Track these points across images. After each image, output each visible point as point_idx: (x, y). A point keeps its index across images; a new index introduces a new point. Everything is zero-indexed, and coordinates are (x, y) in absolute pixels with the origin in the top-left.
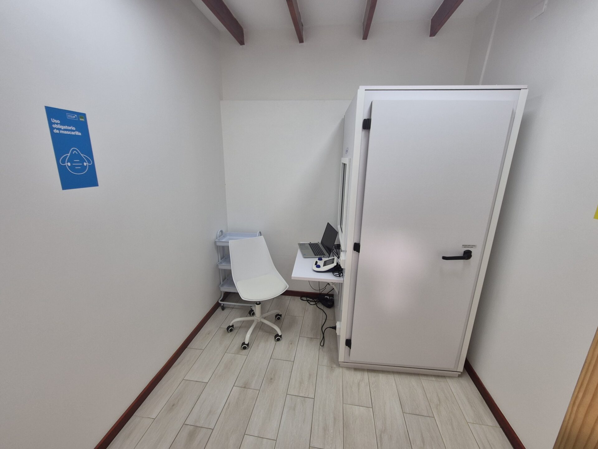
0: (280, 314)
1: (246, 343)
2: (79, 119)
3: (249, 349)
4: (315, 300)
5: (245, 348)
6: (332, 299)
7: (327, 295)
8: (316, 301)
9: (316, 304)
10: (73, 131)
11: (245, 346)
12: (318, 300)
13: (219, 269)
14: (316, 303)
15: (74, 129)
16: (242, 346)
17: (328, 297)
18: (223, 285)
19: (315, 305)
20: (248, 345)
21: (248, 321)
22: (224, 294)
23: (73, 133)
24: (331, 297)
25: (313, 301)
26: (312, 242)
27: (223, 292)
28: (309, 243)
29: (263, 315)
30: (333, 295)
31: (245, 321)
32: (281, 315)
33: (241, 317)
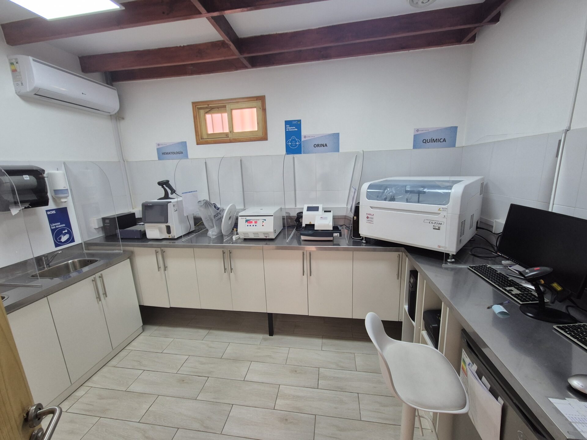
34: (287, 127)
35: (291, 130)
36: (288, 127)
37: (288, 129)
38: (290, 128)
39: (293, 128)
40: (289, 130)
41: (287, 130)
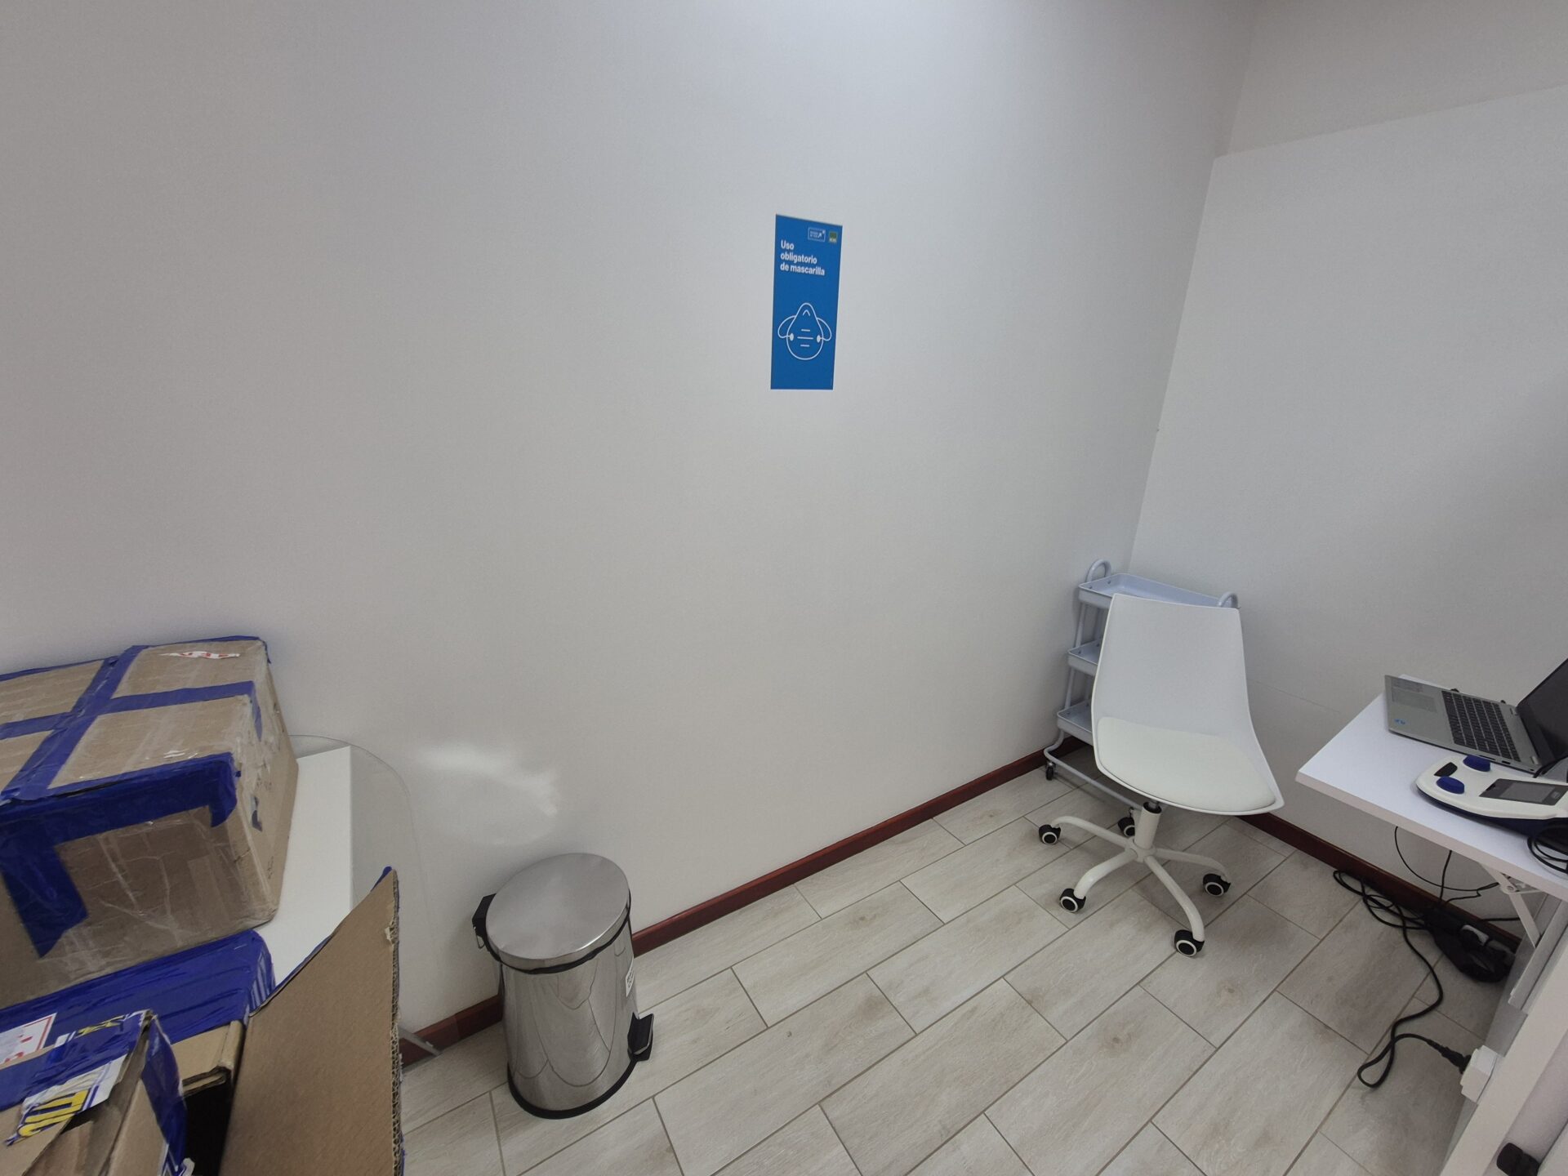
0: (1223, 879)
1: (1079, 894)
2: (827, 239)
3: (1081, 916)
4: (1406, 914)
5: (1068, 906)
6: (1504, 954)
7: (1483, 924)
8: (1411, 920)
9: (1404, 929)
10: (813, 266)
11: (1070, 902)
12: (1422, 922)
13: (1070, 668)
14: (1408, 925)
15: (814, 261)
16: (1063, 895)
17: (1483, 937)
18: (1068, 714)
19: (1398, 933)
20: (1081, 902)
21: (1107, 843)
22: (1064, 740)
23: (811, 271)
24: (1498, 940)
25: (1392, 912)
26: (1464, 691)
27: (1065, 733)
28: (1448, 689)
29: (1159, 850)
30: (1518, 944)
31: (1099, 838)
32: (1226, 885)
33: (1091, 821)
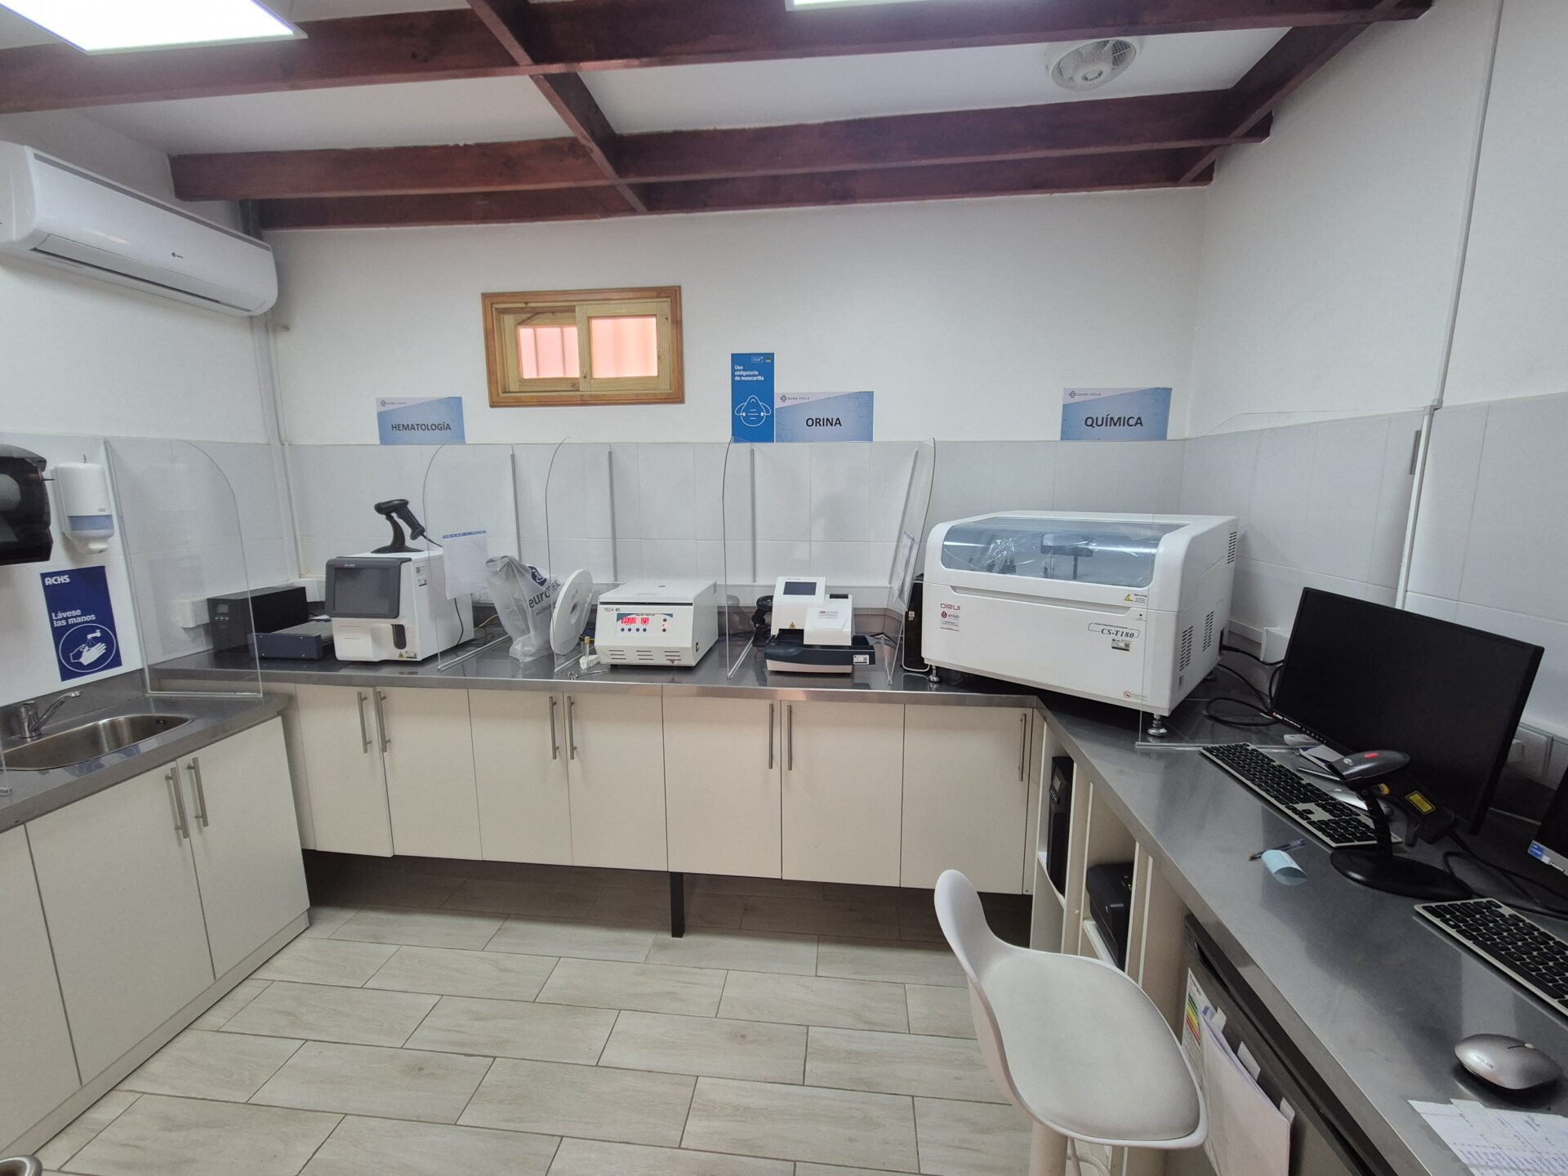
34: (737, 371)
35: (747, 379)
36: (740, 370)
37: (741, 376)
38: (744, 373)
39: (752, 373)
40: (743, 378)
41: (737, 378)
